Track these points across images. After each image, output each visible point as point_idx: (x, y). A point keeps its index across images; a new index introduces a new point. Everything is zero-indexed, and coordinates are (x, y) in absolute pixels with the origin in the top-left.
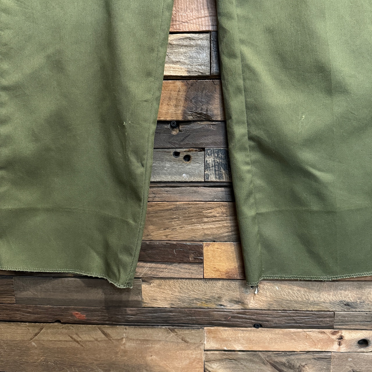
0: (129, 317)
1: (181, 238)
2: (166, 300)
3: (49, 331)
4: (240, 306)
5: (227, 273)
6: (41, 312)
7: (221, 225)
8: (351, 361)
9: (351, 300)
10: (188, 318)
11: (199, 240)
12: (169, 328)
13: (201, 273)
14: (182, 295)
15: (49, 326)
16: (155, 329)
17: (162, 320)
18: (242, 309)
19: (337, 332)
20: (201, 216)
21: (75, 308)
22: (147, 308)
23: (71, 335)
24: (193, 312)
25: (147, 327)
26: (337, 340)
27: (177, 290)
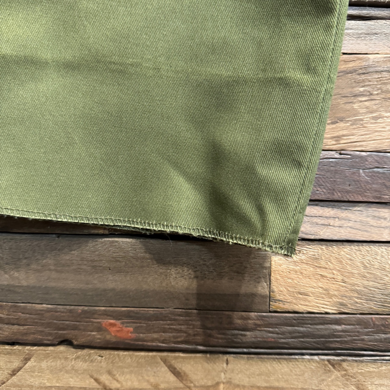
0: (237, 335)
1: (373, 144)
2: (329, 294)
3: (44, 364)
6: (26, 319)
10: (377, 336)
14: (367, 282)
15: (44, 352)
17: (314, 342)
21: (109, 311)
23: (95, 376)
25: (277, 357)
27: (356, 272)
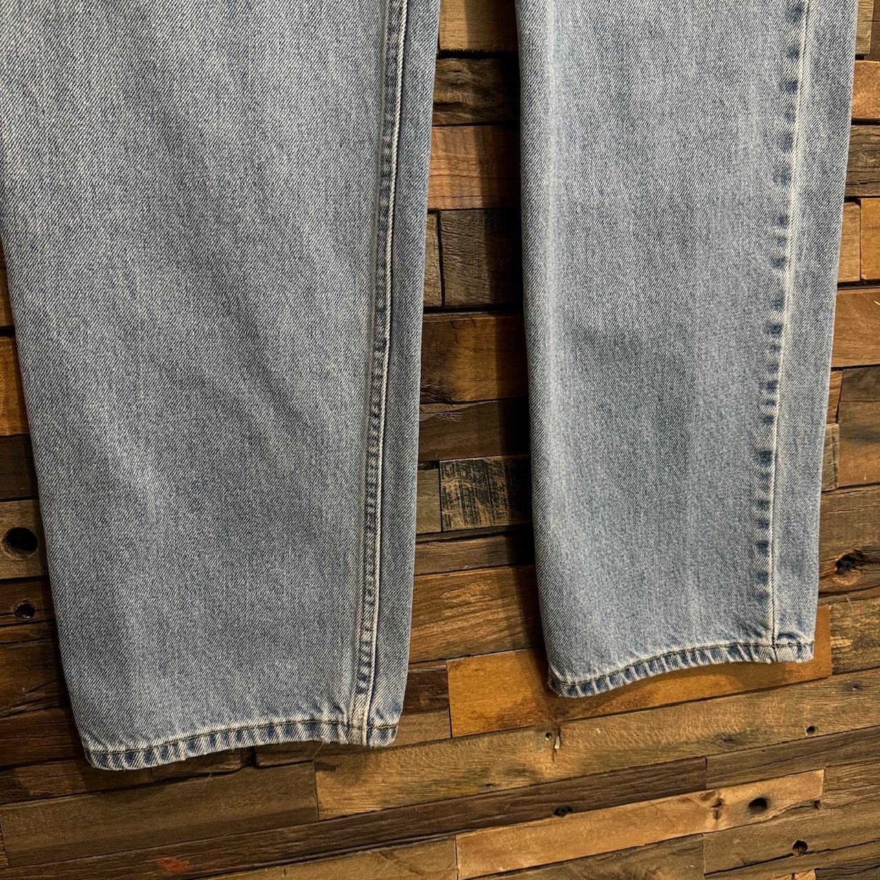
2: (372, 795)
4: (528, 779)
5: (501, 718)
7: (482, 620)
8: (737, 843)
9: (735, 731)
11: (436, 658)
12: (380, 852)
13: (445, 728)
14: (406, 779)
16: (351, 860)
17: (365, 839)
18: (531, 785)
19: (713, 794)
20: (438, 607)
21: (163, 849)
22: (331, 821)
24: (431, 808)
25: (332, 858)
26: (712, 809)
27: (394, 771)
